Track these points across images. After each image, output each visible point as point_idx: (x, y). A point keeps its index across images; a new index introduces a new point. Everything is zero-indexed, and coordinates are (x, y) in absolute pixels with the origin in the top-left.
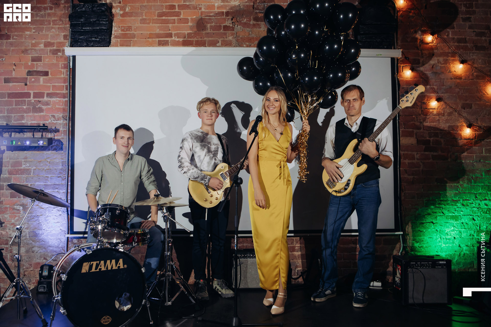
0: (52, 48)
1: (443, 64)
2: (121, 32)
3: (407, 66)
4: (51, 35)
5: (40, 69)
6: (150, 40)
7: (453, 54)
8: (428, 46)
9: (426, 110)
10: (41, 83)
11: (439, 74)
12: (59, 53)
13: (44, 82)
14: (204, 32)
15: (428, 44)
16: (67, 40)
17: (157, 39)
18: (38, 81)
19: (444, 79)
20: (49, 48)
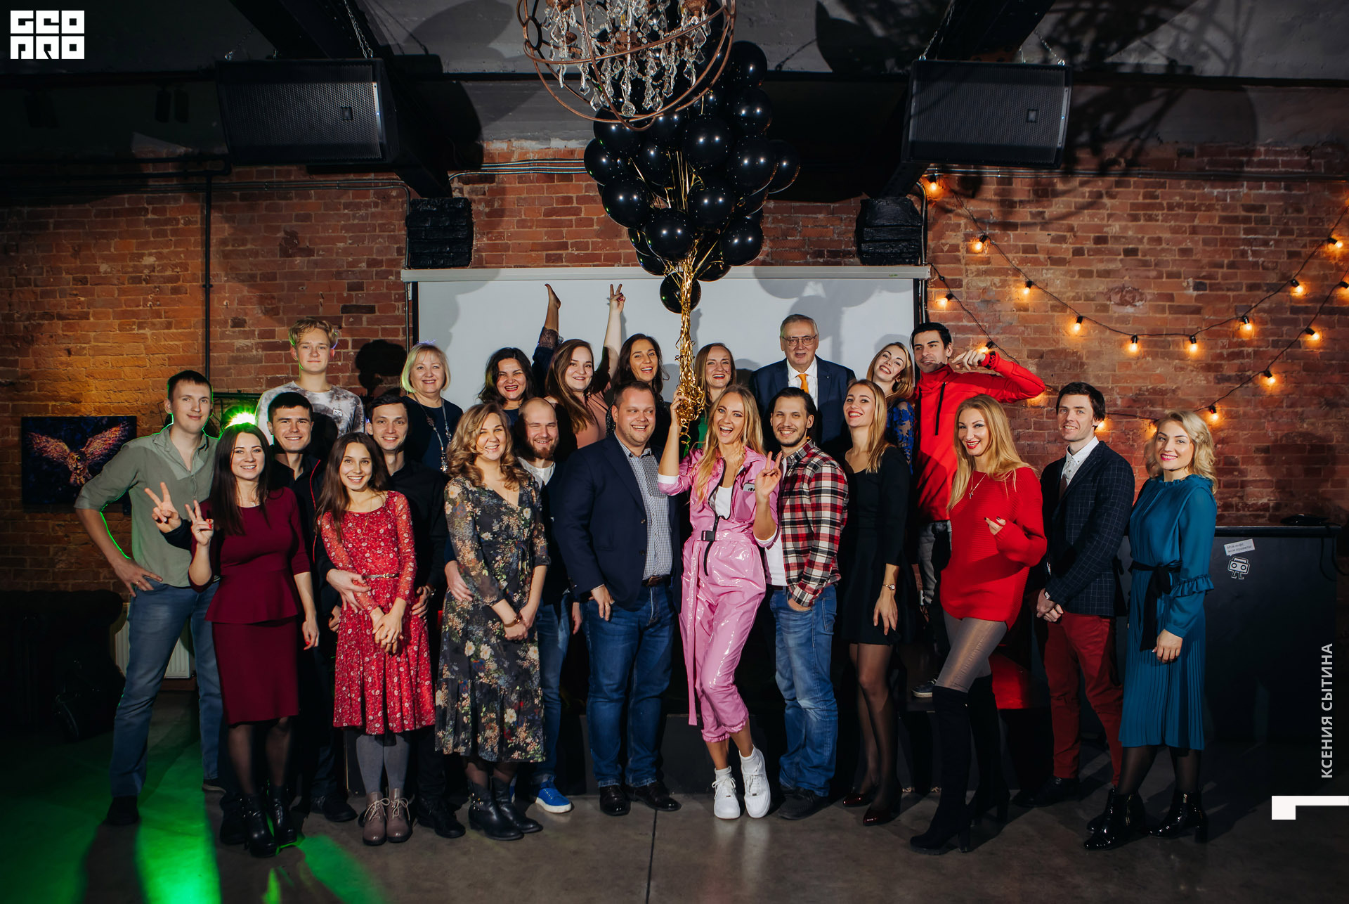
0: (379, 269)
1: (1000, 287)
2: (486, 242)
3: (940, 291)
4: (377, 248)
5: (361, 303)
6: (533, 254)
7: (1017, 272)
8: (975, 258)
10: (365, 324)
11: (993, 303)
12: (391, 277)
13: (369, 323)
14: (618, 240)
15: (975, 255)
16: (402, 255)
17: (545, 253)
18: (359, 321)
19: (999, 311)
20: (374, 269)
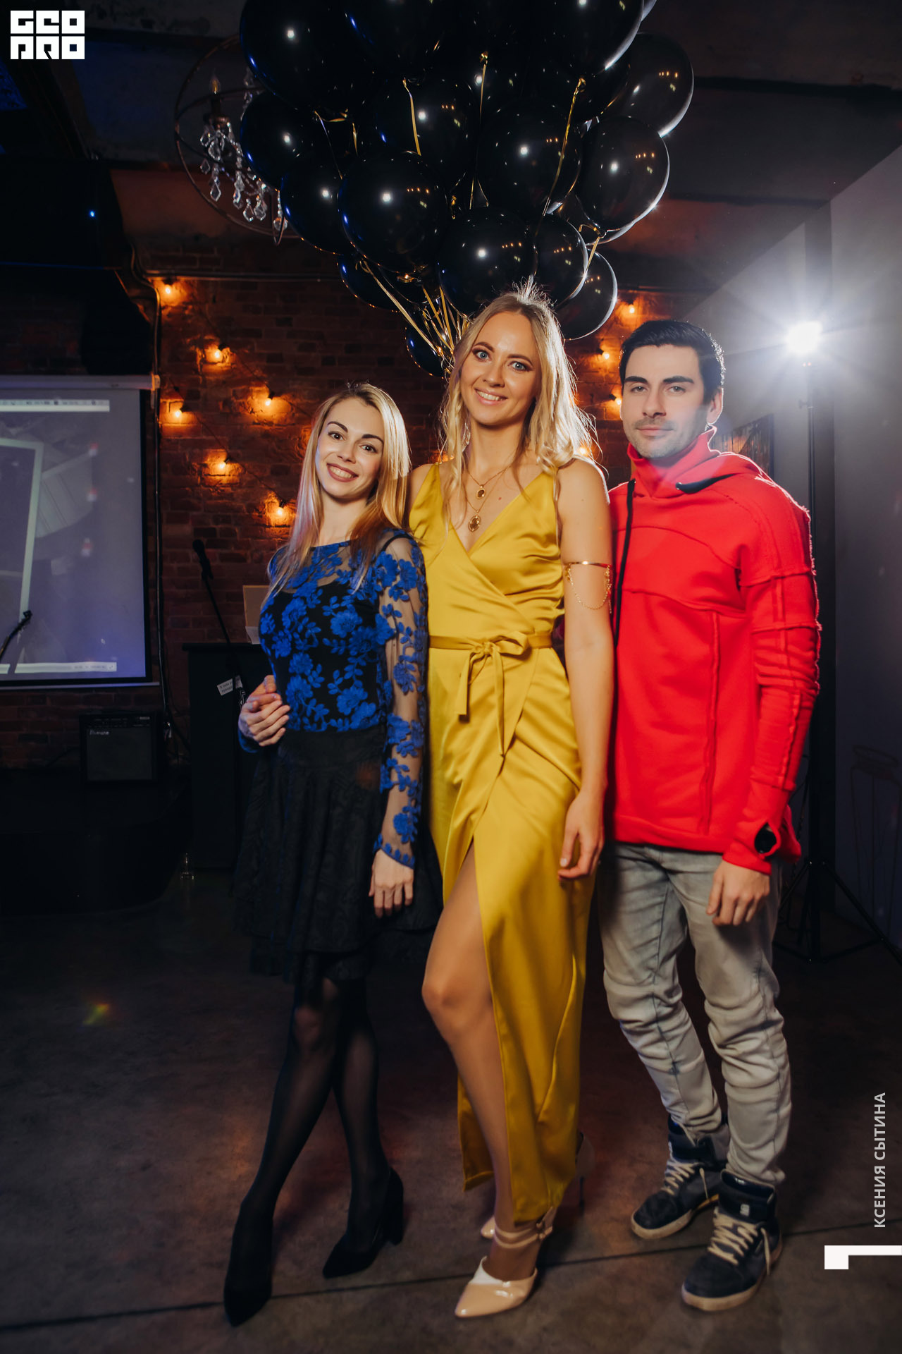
1: (241, 398)
3: (176, 402)
8: (214, 368)
9: (209, 477)
11: (234, 416)
15: (214, 363)
19: (242, 424)
